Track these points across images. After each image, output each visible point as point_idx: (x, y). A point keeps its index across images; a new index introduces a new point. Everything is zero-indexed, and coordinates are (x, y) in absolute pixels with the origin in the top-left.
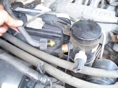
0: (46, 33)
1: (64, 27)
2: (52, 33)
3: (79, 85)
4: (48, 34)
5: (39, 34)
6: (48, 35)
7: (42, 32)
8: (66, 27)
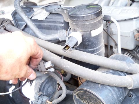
0: (49, 24)
1: (64, 12)
2: (55, 23)
3: (69, 67)
4: (51, 24)
5: (43, 25)
6: (52, 26)
7: (46, 23)
8: (65, 12)
